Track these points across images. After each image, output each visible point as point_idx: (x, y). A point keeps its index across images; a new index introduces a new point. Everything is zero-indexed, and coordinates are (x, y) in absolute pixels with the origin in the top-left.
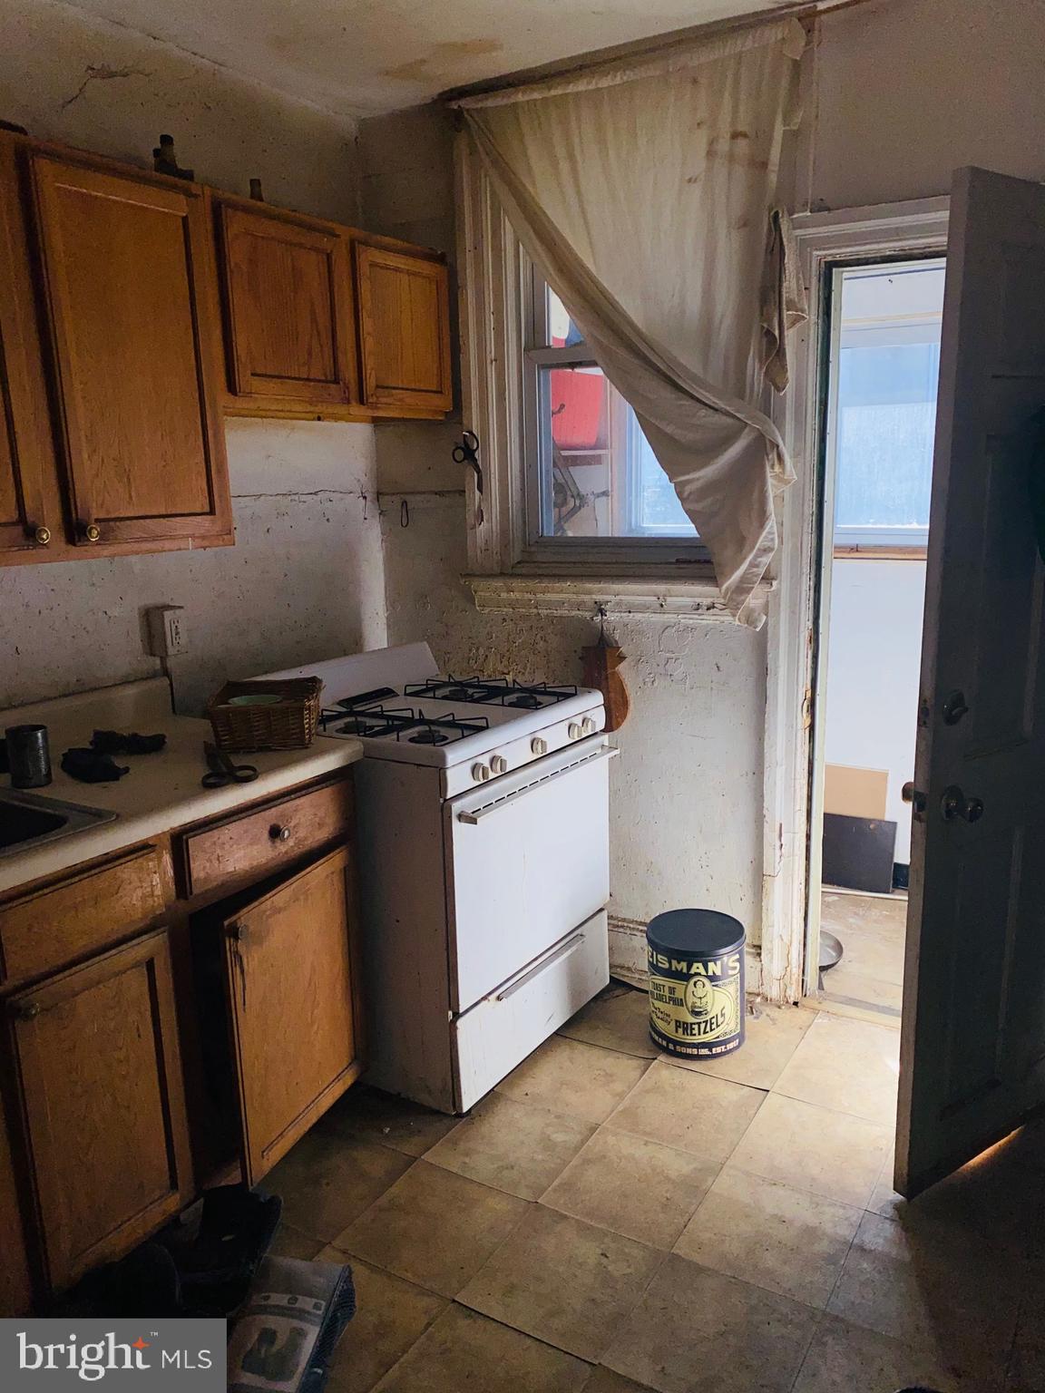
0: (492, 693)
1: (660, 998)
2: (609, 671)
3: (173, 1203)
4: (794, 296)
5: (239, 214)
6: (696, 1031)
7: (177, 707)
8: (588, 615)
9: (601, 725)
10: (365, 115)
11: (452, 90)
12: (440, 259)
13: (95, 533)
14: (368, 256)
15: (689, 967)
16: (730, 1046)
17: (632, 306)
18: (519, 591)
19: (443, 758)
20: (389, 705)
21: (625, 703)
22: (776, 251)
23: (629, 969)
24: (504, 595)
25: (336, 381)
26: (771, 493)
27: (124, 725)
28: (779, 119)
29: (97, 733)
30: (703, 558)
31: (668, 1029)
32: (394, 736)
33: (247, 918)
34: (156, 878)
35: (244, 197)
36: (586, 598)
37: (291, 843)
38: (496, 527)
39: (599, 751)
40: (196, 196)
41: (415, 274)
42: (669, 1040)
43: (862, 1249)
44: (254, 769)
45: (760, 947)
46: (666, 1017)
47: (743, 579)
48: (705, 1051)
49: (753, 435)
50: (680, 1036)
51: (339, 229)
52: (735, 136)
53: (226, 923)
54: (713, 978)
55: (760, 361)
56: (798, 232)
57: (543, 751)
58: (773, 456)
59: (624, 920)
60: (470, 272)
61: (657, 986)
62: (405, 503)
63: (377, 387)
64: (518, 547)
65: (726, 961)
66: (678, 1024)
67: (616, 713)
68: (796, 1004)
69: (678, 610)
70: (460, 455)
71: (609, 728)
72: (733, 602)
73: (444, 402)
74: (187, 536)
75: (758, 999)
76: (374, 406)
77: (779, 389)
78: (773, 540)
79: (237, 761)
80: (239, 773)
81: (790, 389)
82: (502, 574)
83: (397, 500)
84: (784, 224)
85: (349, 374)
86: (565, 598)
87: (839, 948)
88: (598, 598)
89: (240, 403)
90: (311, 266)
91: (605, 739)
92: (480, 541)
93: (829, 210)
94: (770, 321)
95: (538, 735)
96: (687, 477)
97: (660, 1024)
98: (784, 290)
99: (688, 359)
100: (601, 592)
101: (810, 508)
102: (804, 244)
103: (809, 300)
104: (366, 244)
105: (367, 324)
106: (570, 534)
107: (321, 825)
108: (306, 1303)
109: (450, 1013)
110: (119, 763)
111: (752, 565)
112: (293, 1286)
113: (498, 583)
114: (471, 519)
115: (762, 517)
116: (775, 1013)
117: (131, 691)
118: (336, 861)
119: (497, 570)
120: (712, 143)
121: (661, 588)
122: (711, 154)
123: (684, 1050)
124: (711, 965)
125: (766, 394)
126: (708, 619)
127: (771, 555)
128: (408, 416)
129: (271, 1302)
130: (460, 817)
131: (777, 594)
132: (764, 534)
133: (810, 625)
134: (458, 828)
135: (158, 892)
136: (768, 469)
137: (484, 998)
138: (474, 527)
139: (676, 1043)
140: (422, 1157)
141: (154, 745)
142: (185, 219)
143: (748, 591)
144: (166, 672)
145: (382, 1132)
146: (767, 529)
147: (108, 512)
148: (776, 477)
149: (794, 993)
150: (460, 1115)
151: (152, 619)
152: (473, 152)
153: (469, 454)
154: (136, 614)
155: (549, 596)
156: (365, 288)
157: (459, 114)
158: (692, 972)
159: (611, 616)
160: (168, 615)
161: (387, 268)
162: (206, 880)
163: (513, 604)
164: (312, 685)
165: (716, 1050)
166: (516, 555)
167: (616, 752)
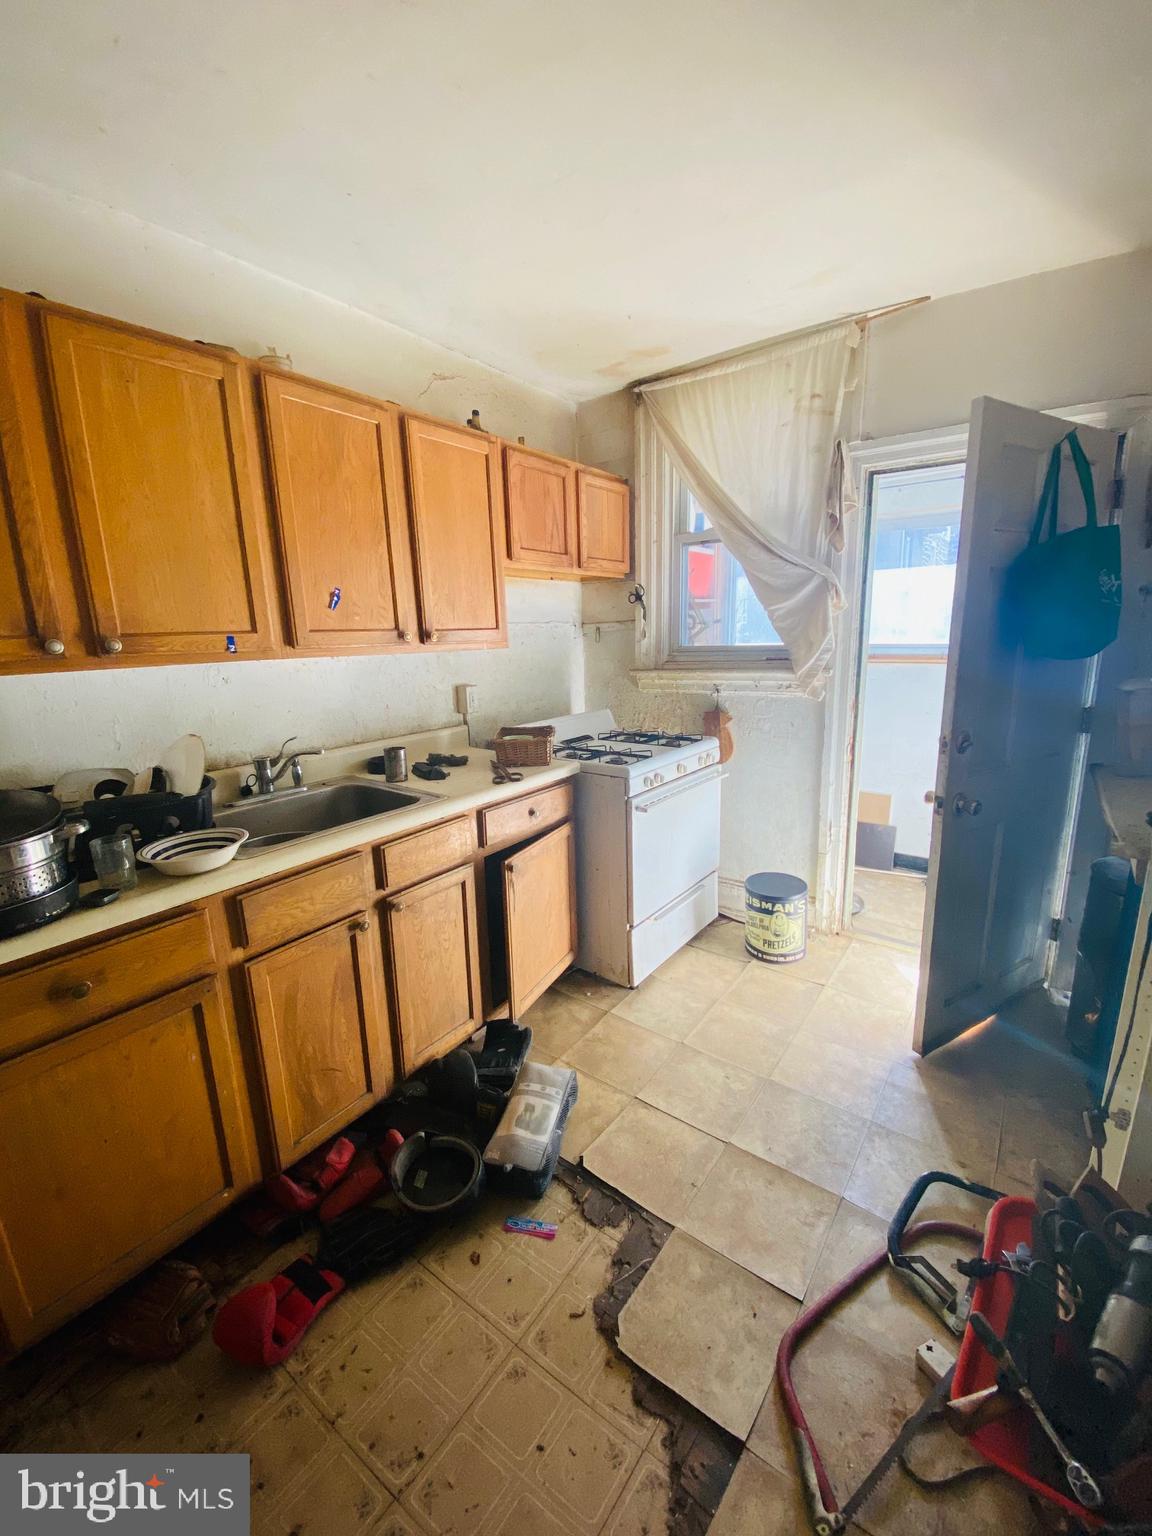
0: (651, 738)
1: (753, 925)
2: (722, 726)
3: (471, 1027)
4: (849, 492)
5: (516, 453)
6: (776, 946)
7: (472, 743)
8: (709, 693)
9: (717, 759)
10: (583, 399)
11: (636, 381)
12: (625, 482)
13: (435, 637)
14: (585, 480)
15: (773, 906)
16: (798, 957)
17: (744, 505)
18: (667, 678)
19: (628, 772)
20: (590, 744)
21: (731, 747)
22: (838, 464)
23: (729, 909)
24: (656, 681)
25: (566, 553)
26: (831, 615)
27: (445, 752)
28: (842, 384)
29: (430, 755)
30: (786, 657)
31: (759, 945)
32: (597, 759)
33: (516, 860)
34: (468, 835)
35: (517, 444)
36: (708, 682)
37: (540, 819)
38: (653, 642)
39: (716, 774)
40: (493, 443)
41: (611, 491)
42: (759, 951)
43: (894, 1086)
44: (520, 774)
45: (814, 898)
46: (757, 937)
47: (811, 669)
48: (781, 959)
49: (821, 579)
50: (766, 949)
51: (570, 463)
52: (813, 396)
53: (506, 862)
54: (788, 914)
55: (826, 533)
56: (853, 453)
57: (685, 771)
58: (833, 592)
59: (726, 879)
60: (643, 489)
61: (751, 918)
62: (598, 629)
63: (589, 557)
64: (666, 652)
65: (797, 904)
66: (765, 941)
67: (726, 751)
68: (837, 934)
69: (767, 689)
70: (633, 598)
71: (721, 762)
72: (803, 684)
73: (625, 568)
74: (482, 642)
75: (813, 930)
76: (586, 569)
77: (837, 550)
78: (831, 644)
79: (511, 770)
80: (513, 777)
81: (844, 552)
82: (656, 669)
83: (594, 627)
84: (844, 447)
85: (573, 549)
86: (695, 683)
87: (861, 903)
88: (718, 682)
89: (514, 565)
90: (555, 485)
91: (720, 766)
92: (643, 651)
93: (872, 438)
94: (834, 508)
95: (681, 762)
96: (777, 607)
97: (754, 942)
98: (843, 489)
99: (777, 535)
100: (717, 678)
101: (856, 625)
102: (855, 460)
103: (859, 495)
104: (584, 472)
105: (584, 521)
106: (696, 644)
107: (556, 810)
108: (550, 1090)
109: (628, 926)
110: (445, 770)
111: (818, 659)
112: (542, 1079)
113: (654, 674)
114: (638, 634)
115: (825, 630)
116: (824, 938)
117: (446, 733)
118: (564, 831)
119: (653, 667)
120: (798, 401)
121: (757, 675)
122: (797, 409)
123: (768, 958)
124: (787, 906)
125: (829, 554)
126: (786, 695)
127: (831, 653)
128: (603, 575)
129: (530, 1088)
130: (637, 808)
131: (832, 679)
132: (826, 640)
133: (854, 697)
134: (636, 815)
135: (469, 842)
136: (830, 600)
137: (648, 918)
138: (640, 641)
139: (763, 953)
140: (612, 1011)
141: (461, 762)
142: (487, 456)
143: (814, 676)
144: (466, 723)
145: (586, 995)
146: (828, 637)
147: (442, 625)
148: (835, 606)
149: (836, 927)
150: (632, 988)
151: (459, 692)
152: (647, 413)
153: (639, 598)
154: (450, 688)
155: (684, 682)
156: (583, 497)
157: (639, 395)
158: (775, 910)
159: (723, 694)
160: (468, 689)
161: (595, 487)
162: (495, 837)
163: (661, 687)
164: (547, 731)
165: (788, 959)
166: (665, 657)
167: (727, 775)
